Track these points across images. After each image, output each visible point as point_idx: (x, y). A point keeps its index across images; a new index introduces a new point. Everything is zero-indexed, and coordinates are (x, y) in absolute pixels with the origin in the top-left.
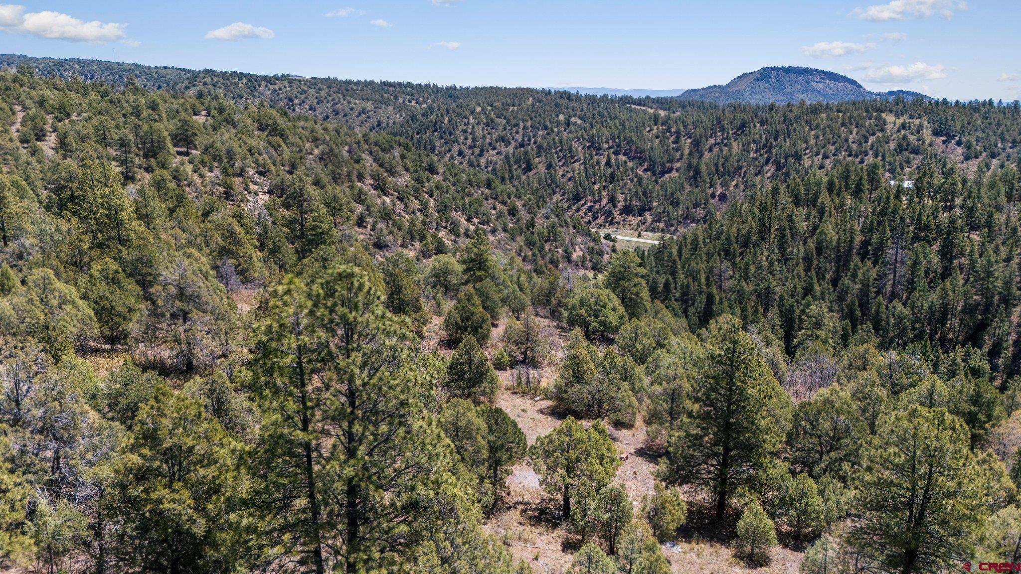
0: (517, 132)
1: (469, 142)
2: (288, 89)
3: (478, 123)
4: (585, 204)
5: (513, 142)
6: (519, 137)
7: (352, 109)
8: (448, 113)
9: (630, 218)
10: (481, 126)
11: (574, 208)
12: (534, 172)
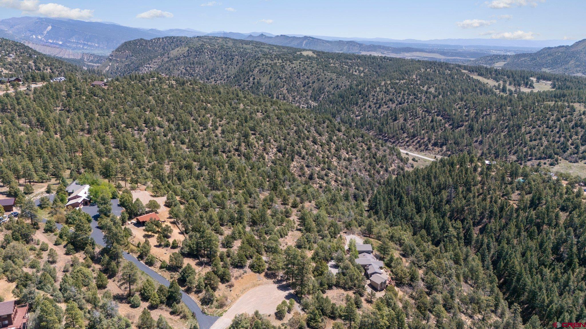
0: (399, 97)
1: (375, 101)
2: (298, 67)
3: (381, 91)
4: (417, 139)
5: (396, 102)
6: (399, 99)
7: (326, 78)
8: (368, 85)
9: (436, 148)
10: (382, 93)
11: (411, 141)
12: (397, 121)
